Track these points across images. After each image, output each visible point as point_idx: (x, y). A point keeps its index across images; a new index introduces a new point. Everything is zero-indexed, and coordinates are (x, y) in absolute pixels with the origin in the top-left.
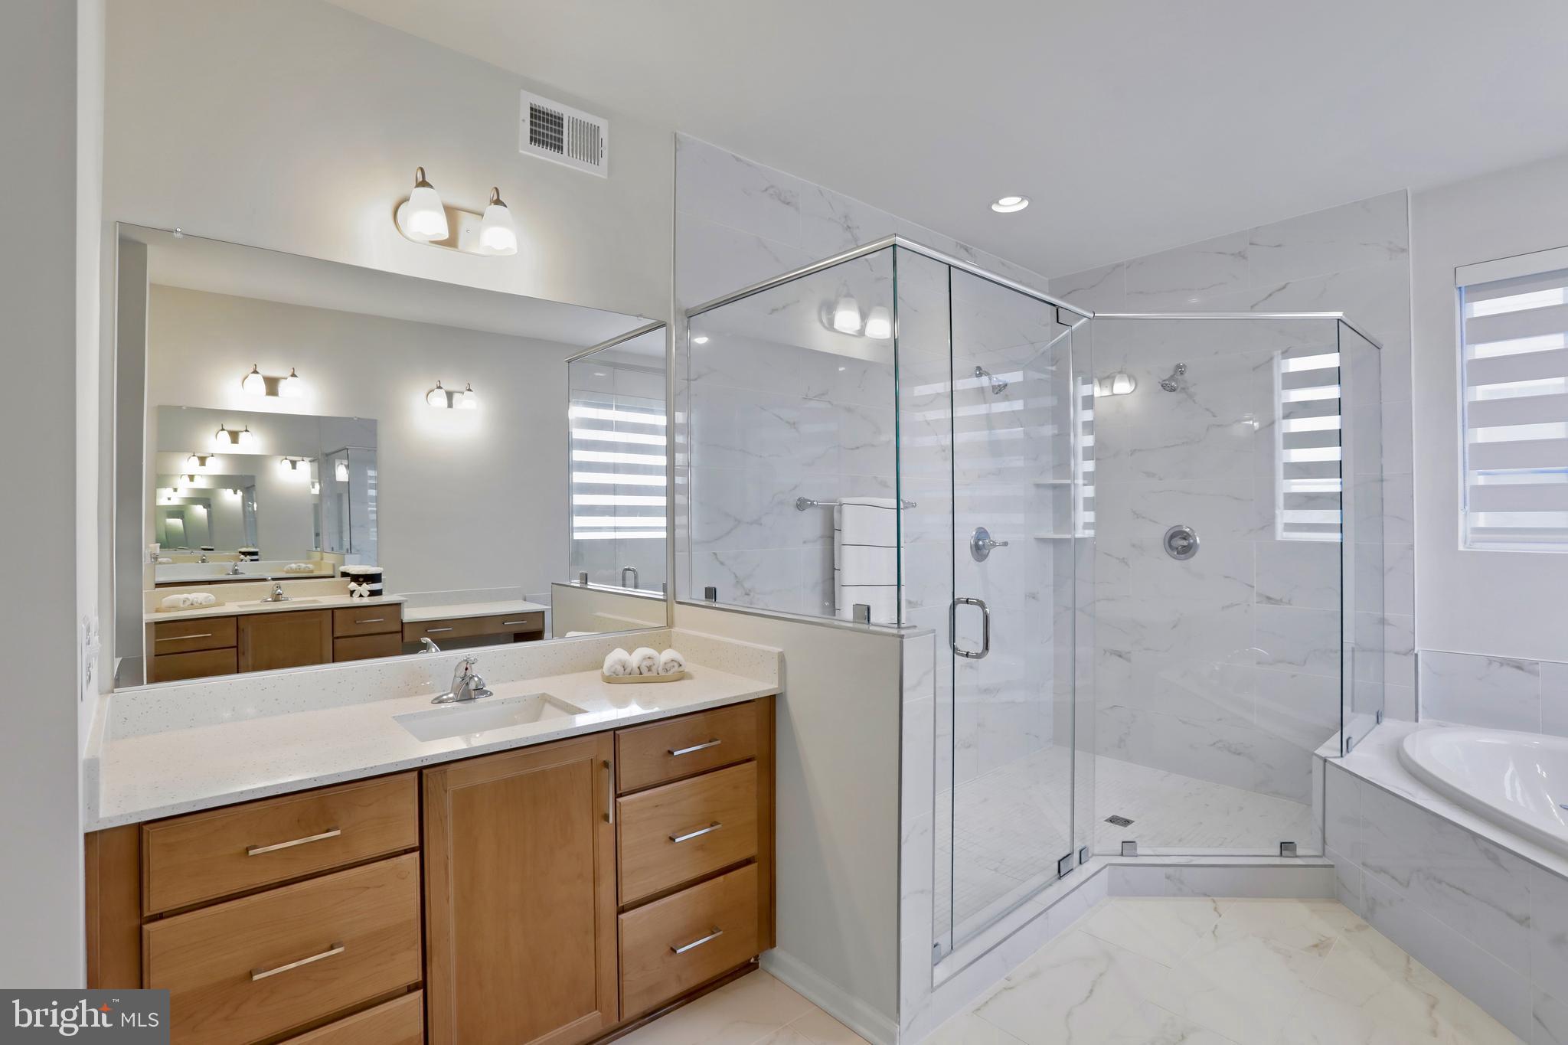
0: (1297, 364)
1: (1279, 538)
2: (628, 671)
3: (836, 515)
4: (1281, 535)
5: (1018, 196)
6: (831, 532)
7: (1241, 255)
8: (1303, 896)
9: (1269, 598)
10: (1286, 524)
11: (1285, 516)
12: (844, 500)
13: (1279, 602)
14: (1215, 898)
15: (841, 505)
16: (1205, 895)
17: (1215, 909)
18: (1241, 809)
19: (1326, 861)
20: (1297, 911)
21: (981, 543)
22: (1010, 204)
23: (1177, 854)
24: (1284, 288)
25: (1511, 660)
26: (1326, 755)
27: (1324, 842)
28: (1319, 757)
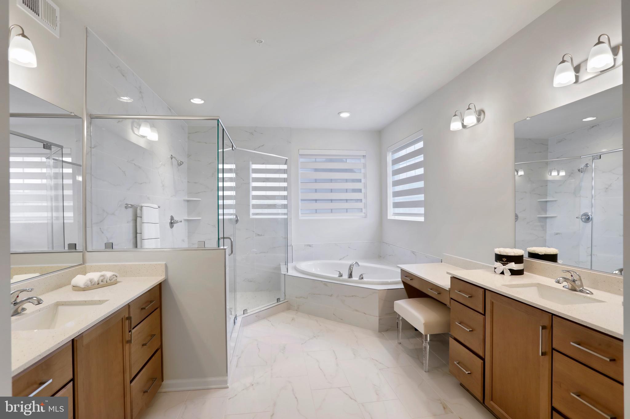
0: (255, 166)
1: (251, 217)
2: (93, 283)
3: (139, 211)
4: (252, 217)
5: (200, 99)
6: (136, 218)
7: (252, 134)
9: (258, 235)
10: (252, 213)
11: (252, 211)
12: (143, 205)
13: (261, 235)
14: (266, 318)
15: (142, 207)
16: (264, 318)
17: (268, 321)
18: (256, 297)
19: (286, 301)
21: (172, 221)
22: (197, 101)
23: (256, 309)
24: (263, 146)
25: (309, 245)
26: (284, 273)
27: (285, 296)
28: (283, 274)
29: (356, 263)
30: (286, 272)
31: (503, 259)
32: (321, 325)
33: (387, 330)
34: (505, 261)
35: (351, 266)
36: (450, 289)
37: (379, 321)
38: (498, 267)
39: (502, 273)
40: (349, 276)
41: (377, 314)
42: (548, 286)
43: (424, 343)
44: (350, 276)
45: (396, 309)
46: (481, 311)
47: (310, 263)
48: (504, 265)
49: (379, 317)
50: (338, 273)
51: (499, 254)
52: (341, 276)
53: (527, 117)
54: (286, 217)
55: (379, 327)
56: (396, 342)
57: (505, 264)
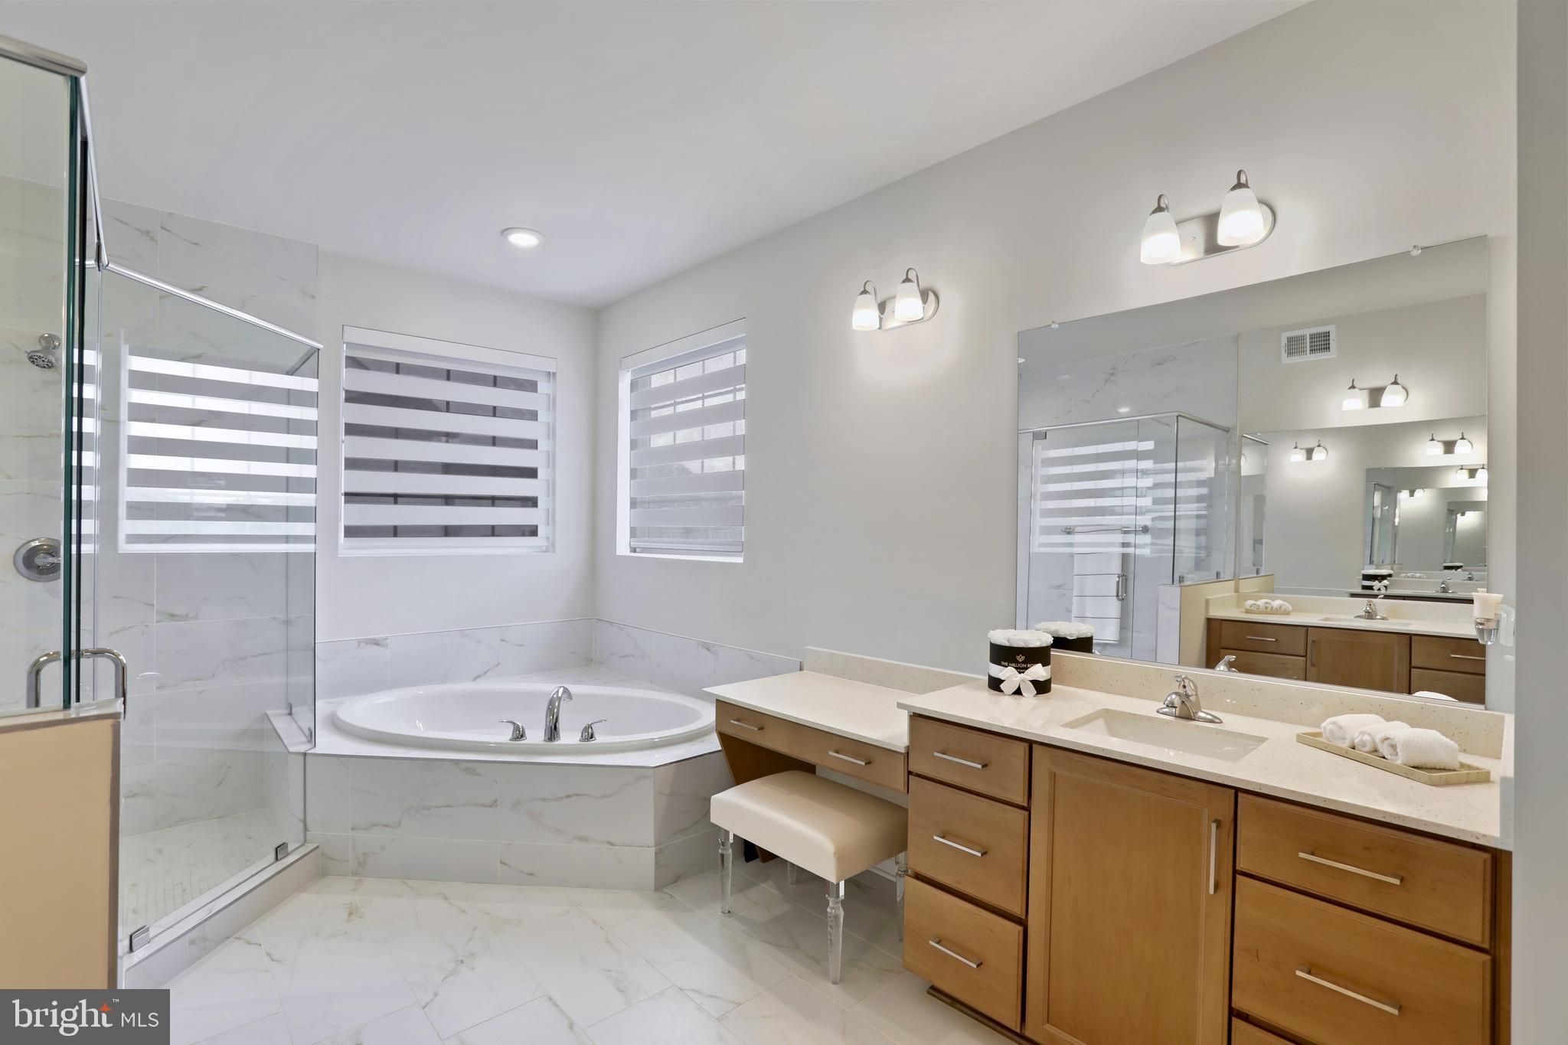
8: (300, 888)
9: (171, 615)
14: (236, 936)
16: (227, 938)
17: (249, 943)
19: (309, 847)
20: (308, 901)
25: (373, 639)
26: (303, 748)
27: (306, 829)
28: (299, 754)
29: (566, 690)
30: (304, 743)
31: (1018, 658)
32: (464, 912)
33: (677, 879)
34: (1023, 662)
35: (551, 702)
36: (908, 748)
37: (656, 858)
38: (1008, 677)
39: (1018, 692)
40: (548, 736)
41: (651, 839)
42: (1131, 714)
43: (831, 905)
44: (553, 732)
45: (716, 818)
46: (1020, 799)
47: (384, 698)
48: (1021, 670)
49: (656, 846)
50: (511, 727)
51: (1007, 644)
52: (519, 735)
53: (1053, 322)
54: (309, 548)
55: (657, 876)
56: (717, 909)
57: (1023, 668)
